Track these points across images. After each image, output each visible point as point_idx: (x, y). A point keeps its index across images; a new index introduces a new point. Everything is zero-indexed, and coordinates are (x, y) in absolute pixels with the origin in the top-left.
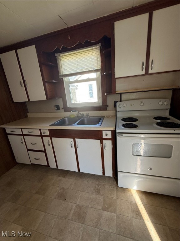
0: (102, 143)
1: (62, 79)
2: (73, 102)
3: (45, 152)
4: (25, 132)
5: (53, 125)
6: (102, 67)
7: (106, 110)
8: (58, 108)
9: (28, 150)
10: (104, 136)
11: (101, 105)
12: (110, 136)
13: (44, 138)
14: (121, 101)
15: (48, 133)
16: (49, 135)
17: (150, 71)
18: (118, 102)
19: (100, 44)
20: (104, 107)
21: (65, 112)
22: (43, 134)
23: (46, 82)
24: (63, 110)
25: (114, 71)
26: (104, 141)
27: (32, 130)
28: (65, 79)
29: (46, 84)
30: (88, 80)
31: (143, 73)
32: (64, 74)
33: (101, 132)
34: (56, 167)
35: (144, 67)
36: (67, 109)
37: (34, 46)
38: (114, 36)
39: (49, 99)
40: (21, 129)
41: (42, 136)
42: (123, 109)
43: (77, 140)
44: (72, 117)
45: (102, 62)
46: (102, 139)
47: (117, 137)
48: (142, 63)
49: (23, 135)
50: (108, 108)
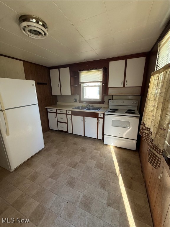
0: (98, 120)
1: (81, 84)
2: (85, 98)
3: (67, 123)
4: (58, 111)
5: (74, 109)
6: (103, 80)
7: (104, 104)
8: (76, 100)
9: (58, 122)
10: (99, 116)
11: (101, 101)
12: (102, 116)
13: (68, 115)
14: (112, 99)
15: (70, 113)
16: (71, 114)
17: (126, 86)
18: (110, 100)
19: (103, 68)
20: (102, 102)
21: (80, 103)
22: (68, 113)
23: (72, 86)
24: (78, 102)
25: (108, 84)
26: (99, 119)
27: (62, 111)
28: (82, 85)
29: (72, 87)
30: (95, 86)
31: (122, 86)
32: (82, 82)
33: (98, 113)
34: (72, 133)
35: (123, 83)
36: (81, 102)
37: (69, 68)
38: (109, 67)
39: (73, 95)
40: (56, 109)
41: (67, 114)
42: (112, 104)
43: (85, 117)
44: (84, 106)
45: (103, 77)
46: (98, 118)
47: (105, 116)
48: (121, 82)
49: (57, 113)
50: (105, 103)
